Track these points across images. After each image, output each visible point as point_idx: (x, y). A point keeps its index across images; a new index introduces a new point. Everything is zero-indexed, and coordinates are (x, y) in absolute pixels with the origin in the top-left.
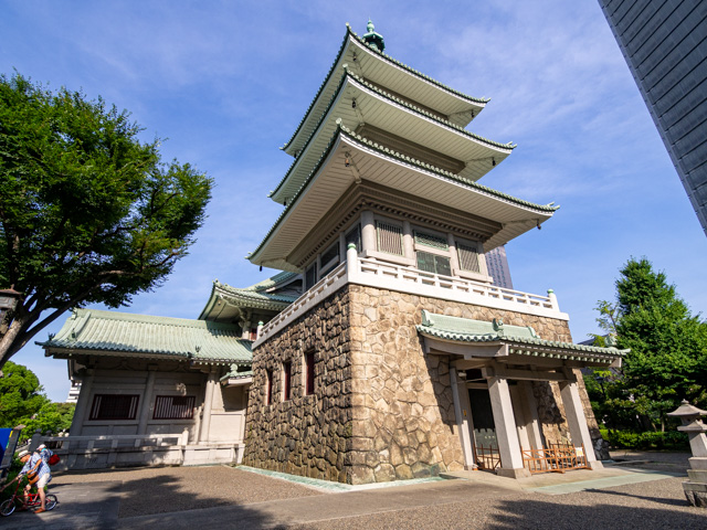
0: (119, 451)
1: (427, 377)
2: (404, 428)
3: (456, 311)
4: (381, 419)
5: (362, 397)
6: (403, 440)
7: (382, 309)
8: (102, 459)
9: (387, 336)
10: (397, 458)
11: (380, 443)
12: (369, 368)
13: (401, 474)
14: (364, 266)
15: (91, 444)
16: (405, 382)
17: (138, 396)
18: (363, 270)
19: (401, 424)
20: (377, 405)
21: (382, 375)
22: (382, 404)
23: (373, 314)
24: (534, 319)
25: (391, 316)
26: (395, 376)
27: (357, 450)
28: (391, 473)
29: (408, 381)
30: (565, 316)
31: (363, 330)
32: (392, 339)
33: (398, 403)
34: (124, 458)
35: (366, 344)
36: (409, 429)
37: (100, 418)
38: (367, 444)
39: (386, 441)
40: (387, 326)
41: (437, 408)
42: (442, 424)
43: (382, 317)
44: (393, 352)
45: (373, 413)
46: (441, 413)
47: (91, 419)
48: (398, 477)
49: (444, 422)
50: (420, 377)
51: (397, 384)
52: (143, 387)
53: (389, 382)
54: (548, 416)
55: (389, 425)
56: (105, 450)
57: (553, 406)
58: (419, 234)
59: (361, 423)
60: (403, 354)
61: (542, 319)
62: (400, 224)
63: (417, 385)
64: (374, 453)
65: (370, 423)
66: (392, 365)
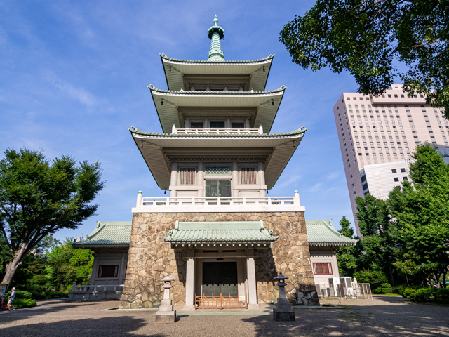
0: (107, 293)
1: (174, 257)
2: (153, 284)
3: (202, 218)
4: (141, 280)
5: (132, 269)
6: (152, 290)
7: (149, 224)
8: (99, 296)
9: (152, 237)
10: (145, 297)
11: (138, 291)
12: (138, 255)
13: (145, 305)
14: (145, 202)
15: (95, 289)
16: (158, 260)
17: (118, 266)
18: (144, 204)
19: (152, 282)
20: (140, 273)
21: (145, 258)
22: (143, 273)
23: (144, 227)
24: (269, 214)
25: (155, 227)
26: (153, 258)
27: (125, 294)
28: (140, 304)
29: (161, 260)
30: (303, 209)
31: (138, 236)
32: (154, 239)
33: (152, 272)
34: (109, 296)
35: (138, 243)
36: (156, 284)
37: (102, 277)
38: (131, 291)
39: (141, 290)
40: (152, 232)
41: (177, 274)
42: (179, 282)
43: (150, 228)
44: (154, 245)
45: (137, 276)
46: (179, 276)
47: (98, 277)
48: (143, 307)
49: (180, 281)
50: (169, 258)
51: (154, 262)
52: (119, 261)
53: (150, 261)
54: (265, 277)
55: (144, 283)
56: (100, 292)
57: (273, 270)
58: (208, 167)
59: (129, 282)
60: (160, 247)
61: (276, 214)
62: (196, 165)
63: (166, 262)
64: (133, 296)
65: (134, 281)
66: (152, 252)
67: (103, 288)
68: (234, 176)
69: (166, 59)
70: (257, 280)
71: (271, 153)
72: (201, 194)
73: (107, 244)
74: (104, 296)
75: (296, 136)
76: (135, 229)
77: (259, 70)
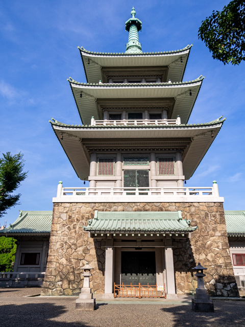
0: (29, 280)
1: (93, 246)
2: (73, 272)
3: (120, 208)
4: (61, 268)
5: (53, 257)
6: (72, 277)
7: (70, 213)
8: (22, 283)
9: (72, 226)
10: (66, 285)
11: (58, 278)
12: (59, 243)
13: (66, 293)
14: (65, 192)
15: (18, 276)
16: (78, 249)
17: (39, 253)
18: (64, 194)
19: (72, 270)
20: (60, 261)
21: (65, 246)
22: (64, 261)
23: (65, 217)
24: (187, 205)
25: (75, 217)
26: (73, 246)
27: (46, 281)
28: (61, 292)
29: (80, 249)
30: (221, 199)
31: (58, 225)
32: (74, 228)
33: (72, 260)
34: (31, 283)
35: (59, 232)
36: (76, 272)
37: (25, 264)
38: (52, 279)
39: (61, 277)
40: (72, 222)
41: (96, 262)
42: (98, 271)
43: (70, 217)
44: (74, 234)
45: (58, 265)
46: (98, 265)
47: (21, 264)
48: (64, 294)
49: (99, 269)
50: (88, 247)
51: (74, 250)
52: (41, 249)
53: (70, 249)
54: (184, 267)
55: (64, 270)
56: (23, 279)
57: (191, 260)
58: (127, 158)
59: (50, 269)
60: (80, 236)
61: (195, 204)
62: (114, 156)
63: (86, 251)
64: (54, 283)
65: (55, 269)
66: (72, 241)
67: (25, 275)
68: (152, 167)
69: (84, 52)
70: (176, 270)
71: (189, 143)
72: (120, 184)
73: (29, 233)
74: (26, 283)
75: (215, 127)
76: (56, 218)
77: (177, 60)
